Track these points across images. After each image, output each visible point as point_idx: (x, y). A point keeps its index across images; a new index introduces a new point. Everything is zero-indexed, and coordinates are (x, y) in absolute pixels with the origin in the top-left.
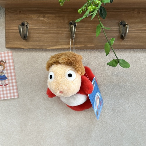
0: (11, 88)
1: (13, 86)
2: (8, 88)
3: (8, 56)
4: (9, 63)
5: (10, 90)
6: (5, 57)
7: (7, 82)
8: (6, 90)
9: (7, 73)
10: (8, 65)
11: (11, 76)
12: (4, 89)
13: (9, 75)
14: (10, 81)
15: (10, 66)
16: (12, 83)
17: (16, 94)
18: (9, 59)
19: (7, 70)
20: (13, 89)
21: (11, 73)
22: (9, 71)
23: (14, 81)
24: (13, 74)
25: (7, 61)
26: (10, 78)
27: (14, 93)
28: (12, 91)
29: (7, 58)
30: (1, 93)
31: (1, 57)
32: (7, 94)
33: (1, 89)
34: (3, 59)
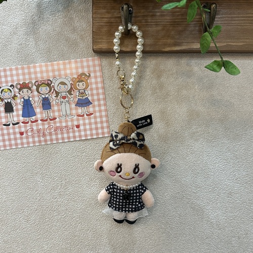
1: (101, 117)
2: (93, 121)
3: (94, 66)
4: (96, 77)
5: (96, 123)
6: (88, 66)
8: (90, 124)
9: (92, 95)
10: (93, 80)
11: (99, 100)
12: (87, 121)
13: (95, 97)
14: (97, 109)
15: (96, 83)
16: (100, 111)
17: (106, 130)
20: (102, 122)
21: (98, 94)
22: (95, 92)
23: (103, 108)
24: (101, 97)
26: (96, 103)
28: (99, 125)
29: (92, 69)
30: (82, 128)
31: (83, 67)
32: (91, 129)
33: (81, 122)
34: (86, 70)
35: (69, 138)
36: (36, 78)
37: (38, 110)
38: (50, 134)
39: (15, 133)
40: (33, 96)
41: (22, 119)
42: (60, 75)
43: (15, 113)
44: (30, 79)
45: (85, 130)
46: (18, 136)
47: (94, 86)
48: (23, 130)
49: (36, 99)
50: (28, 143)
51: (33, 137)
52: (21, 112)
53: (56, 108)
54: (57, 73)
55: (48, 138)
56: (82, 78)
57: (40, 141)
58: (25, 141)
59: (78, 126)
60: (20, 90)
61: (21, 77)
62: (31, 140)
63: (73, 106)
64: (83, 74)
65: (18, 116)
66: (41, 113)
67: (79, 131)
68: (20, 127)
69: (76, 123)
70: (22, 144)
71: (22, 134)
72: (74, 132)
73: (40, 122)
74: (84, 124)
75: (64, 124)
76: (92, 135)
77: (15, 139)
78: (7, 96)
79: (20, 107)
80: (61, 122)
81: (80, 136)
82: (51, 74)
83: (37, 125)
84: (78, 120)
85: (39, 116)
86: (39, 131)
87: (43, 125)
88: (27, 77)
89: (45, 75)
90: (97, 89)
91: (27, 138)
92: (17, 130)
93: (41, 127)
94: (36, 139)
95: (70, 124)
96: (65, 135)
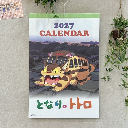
0: (21, 13)
1: (21, 12)
2: (20, 13)
7: (19, 11)
8: (19, 14)
10: (20, 4)
12: (18, 13)
13: (20, 8)
14: (21, 10)
16: (21, 11)
17: (23, 16)
19: (19, 6)
22: (20, 6)
23: (22, 10)
24: (22, 8)
25: (19, 2)
28: (21, 14)
33: (17, 14)
35: (14, 17)
36: (6, 3)
37: (6, 11)
38: (9, 16)
40: (5, 7)
41: (3, 13)
42: (12, 2)
43: (1, 11)
44: (5, 3)
46: (2, 17)
47: (20, 5)
48: (3, 15)
49: (6, 8)
50: (4, 19)
51: (5, 17)
52: (2, 11)
53: (11, 10)
54: (11, 2)
55: (9, 17)
56: (17, 3)
57: (7, 18)
58: (3, 18)
59: (16, 15)
60: (2, 6)
61: (2, 3)
62: (5, 18)
63: (15, 10)
64: (17, 2)
65: (2, 12)
66: (7, 11)
67: (16, 16)
68: (2, 15)
69: (15, 14)
70: (3, 19)
71: (3, 16)
72: (15, 16)
73: (7, 13)
74: (18, 14)
75: (13, 14)
76: (19, 17)
79: (2, 10)
80: (12, 14)
81: (17, 17)
82: (9, 2)
83: (6, 14)
84: (16, 13)
85: (7, 12)
86: (7, 16)
87: (8, 14)
88: (4, 3)
89: (8, 2)
91: (4, 17)
92: (1, 15)
93: (7, 15)
94: (6, 18)
95: (14, 14)
96: (13, 17)
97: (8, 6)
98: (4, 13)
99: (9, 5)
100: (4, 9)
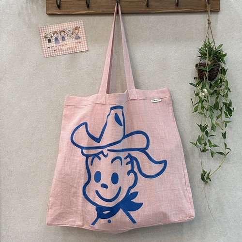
1: (84, 43)
3: (81, 24)
4: (82, 28)
5: (83, 45)
6: (79, 24)
7: (81, 40)
8: (80, 46)
9: (81, 35)
11: (83, 37)
13: (82, 36)
15: (82, 30)
16: (84, 41)
17: (86, 48)
18: (81, 26)
20: (85, 45)
21: (83, 34)
26: (82, 38)
27: (85, 47)
29: (80, 25)
30: (77, 47)
31: (77, 24)
32: (81, 48)
34: (78, 26)
35: (72, 52)
36: (59, 29)
37: (60, 41)
38: (66, 50)
39: (52, 50)
41: (55, 45)
42: (68, 28)
43: (52, 43)
45: (79, 48)
46: (54, 51)
48: (55, 49)
49: (60, 37)
50: (57, 54)
51: (59, 52)
52: (54, 42)
53: (67, 40)
55: (65, 52)
56: (77, 28)
57: (62, 53)
59: (76, 47)
60: (54, 34)
61: (54, 29)
63: (74, 39)
64: (77, 27)
66: (62, 42)
67: (76, 49)
70: (55, 54)
72: (74, 49)
73: (61, 46)
74: (78, 46)
76: (81, 50)
77: (53, 53)
78: (49, 36)
79: (54, 40)
80: (69, 46)
81: (77, 51)
82: (65, 27)
84: (76, 44)
85: (61, 44)
86: (61, 49)
87: (63, 47)
88: (56, 29)
89: (63, 28)
90: (83, 32)
91: (57, 52)
95: (73, 46)
97: (62, 33)
98: (57, 45)
99: (64, 32)
100: (56, 39)
